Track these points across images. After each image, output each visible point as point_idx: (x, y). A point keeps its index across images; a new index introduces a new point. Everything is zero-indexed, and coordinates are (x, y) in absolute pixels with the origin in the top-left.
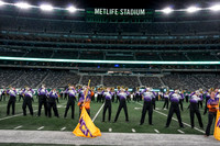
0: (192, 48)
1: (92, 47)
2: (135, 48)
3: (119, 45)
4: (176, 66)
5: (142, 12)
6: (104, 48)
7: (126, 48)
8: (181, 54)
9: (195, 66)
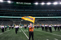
0: (44, 14)
1: (16, 13)
2: (28, 14)
3: (24, 13)
4: (40, 18)
5: (30, 4)
6: (20, 13)
7: (26, 14)
8: (41, 15)
9: (45, 18)
